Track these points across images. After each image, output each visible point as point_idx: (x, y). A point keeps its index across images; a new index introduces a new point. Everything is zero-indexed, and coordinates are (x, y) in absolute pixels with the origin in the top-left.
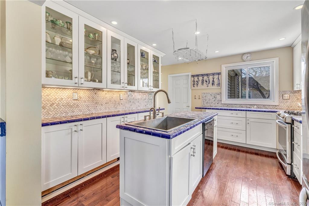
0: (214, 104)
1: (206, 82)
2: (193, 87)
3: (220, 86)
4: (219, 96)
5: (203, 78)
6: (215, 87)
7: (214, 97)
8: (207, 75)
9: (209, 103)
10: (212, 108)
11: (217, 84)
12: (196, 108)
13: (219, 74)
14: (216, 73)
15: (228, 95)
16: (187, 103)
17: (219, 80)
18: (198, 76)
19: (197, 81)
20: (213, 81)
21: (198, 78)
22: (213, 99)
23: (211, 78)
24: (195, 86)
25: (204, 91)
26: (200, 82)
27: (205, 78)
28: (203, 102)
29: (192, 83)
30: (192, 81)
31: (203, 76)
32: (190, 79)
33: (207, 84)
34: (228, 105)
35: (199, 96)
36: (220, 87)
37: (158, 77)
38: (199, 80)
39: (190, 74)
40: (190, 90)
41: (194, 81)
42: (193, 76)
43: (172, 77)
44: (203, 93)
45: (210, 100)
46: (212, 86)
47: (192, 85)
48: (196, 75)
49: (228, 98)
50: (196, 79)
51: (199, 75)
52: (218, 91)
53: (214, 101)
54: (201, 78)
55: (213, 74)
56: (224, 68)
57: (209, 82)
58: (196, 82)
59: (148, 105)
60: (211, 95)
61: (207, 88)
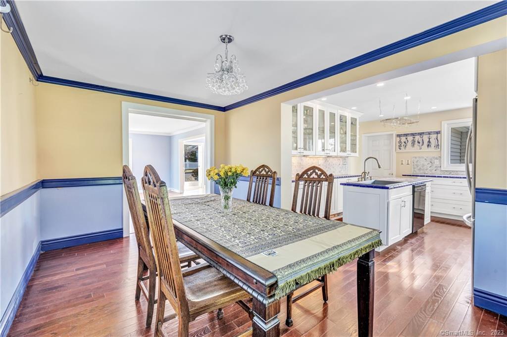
0: (431, 170)
1: (419, 143)
2: (399, 149)
3: (439, 148)
4: (438, 161)
5: (414, 138)
6: (432, 149)
7: (431, 162)
8: (421, 134)
9: (423, 170)
10: (426, 175)
11: (435, 146)
12: (403, 175)
13: (438, 133)
14: (434, 132)
15: (451, 160)
16: (390, 169)
17: (438, 140)
18: (406, 135)
19: (405, 142)
20: (429, 142)
21: (406, 138)
22: (428, 164)
23: (426, 138)
24: (402, 148)
25: (416, 155)
26: (409, 144)
27: (417, 138)
28: (414, 168)
29: (398, 144)
30: (397, 142)
31: (414, 135)
32: (395, 140)
33: (419, 146)
34: (450, 172)
35: (408, 161)
36: (439, 150)
37: (356, 140)
38: (408, 141)
39: (395, 133)
40: (394, 153)
41: (400, 142)
42: (399, 136)
43: (368, 137)
44: (413, 157)
45: (423, 165)
46: (427, 147)
47: (398, 147)
48: (404, 134)
49: (451, 163)
50: (403, 139)
51: (408, 134)
52: (436, 155)
53: (431, 167)
54: (410, 138)
55: (429, 133)
56: (446, 125)
57: (423, 143)
58: (403, 143)
59: (343, 171)
60: (425, 159)
61: (420, 150)
